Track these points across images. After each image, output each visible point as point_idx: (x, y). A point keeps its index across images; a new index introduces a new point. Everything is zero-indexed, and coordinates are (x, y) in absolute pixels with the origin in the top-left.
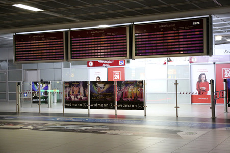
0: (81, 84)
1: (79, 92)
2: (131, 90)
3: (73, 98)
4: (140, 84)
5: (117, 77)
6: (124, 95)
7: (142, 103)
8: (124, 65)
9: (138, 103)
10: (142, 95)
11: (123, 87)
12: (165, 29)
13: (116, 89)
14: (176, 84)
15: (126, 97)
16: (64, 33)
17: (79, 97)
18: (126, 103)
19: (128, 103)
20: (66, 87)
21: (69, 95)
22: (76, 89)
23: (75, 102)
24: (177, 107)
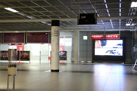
0: (7, 52)
1: (6, 55)
2: (25, 54)
3: (4, 57)
4: (28, 52)
5: (21, 49)
6: (23, 56)
7: (29, 58)
8: (24, 45)
9: (27, 58)
10: (29, 56)
11: (23, 53)
12: (37, 35)
13: (20, 54)
14: (40, 52)
15: (24, 56)
16: (1, 33)
17: (6, 56)
18: (23, 58)
19: (24, 58)
20: (1, 53)
21: (2, 55)
22: (5, 53)
23: (4, 58)
24: (40, 60)
